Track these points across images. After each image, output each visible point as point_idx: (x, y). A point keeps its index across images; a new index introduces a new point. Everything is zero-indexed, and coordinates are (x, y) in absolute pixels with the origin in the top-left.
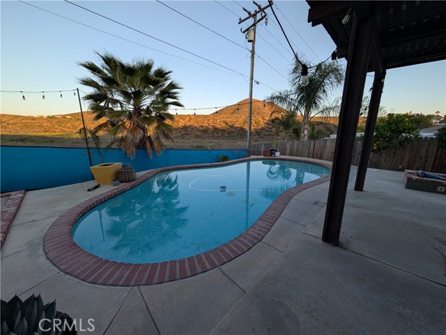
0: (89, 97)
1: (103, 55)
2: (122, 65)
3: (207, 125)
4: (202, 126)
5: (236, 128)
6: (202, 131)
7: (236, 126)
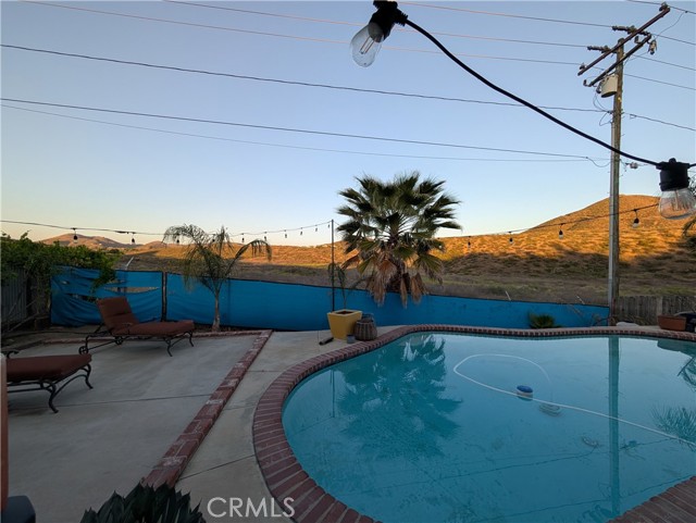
0: (342, 228)
1: (362, 179)
2: (380, 187)
3: (514, 251)
4: (505, 254)
5: (583, 256)
6: (504, 262)
7: (584, 251)
